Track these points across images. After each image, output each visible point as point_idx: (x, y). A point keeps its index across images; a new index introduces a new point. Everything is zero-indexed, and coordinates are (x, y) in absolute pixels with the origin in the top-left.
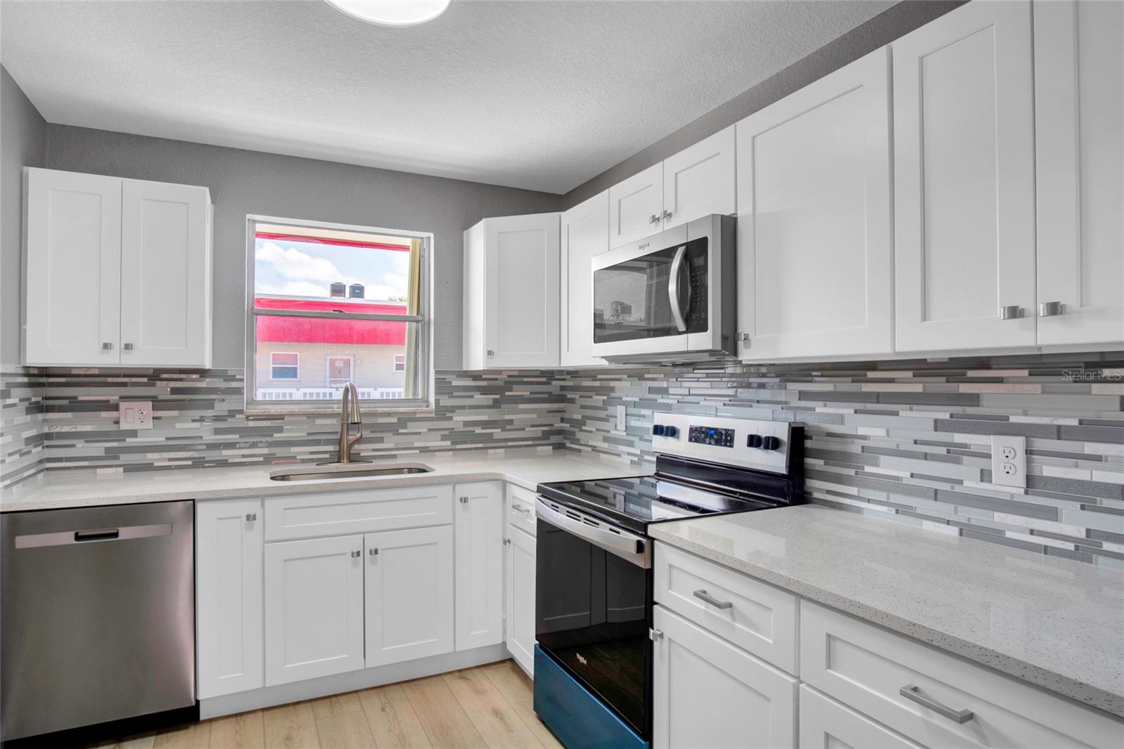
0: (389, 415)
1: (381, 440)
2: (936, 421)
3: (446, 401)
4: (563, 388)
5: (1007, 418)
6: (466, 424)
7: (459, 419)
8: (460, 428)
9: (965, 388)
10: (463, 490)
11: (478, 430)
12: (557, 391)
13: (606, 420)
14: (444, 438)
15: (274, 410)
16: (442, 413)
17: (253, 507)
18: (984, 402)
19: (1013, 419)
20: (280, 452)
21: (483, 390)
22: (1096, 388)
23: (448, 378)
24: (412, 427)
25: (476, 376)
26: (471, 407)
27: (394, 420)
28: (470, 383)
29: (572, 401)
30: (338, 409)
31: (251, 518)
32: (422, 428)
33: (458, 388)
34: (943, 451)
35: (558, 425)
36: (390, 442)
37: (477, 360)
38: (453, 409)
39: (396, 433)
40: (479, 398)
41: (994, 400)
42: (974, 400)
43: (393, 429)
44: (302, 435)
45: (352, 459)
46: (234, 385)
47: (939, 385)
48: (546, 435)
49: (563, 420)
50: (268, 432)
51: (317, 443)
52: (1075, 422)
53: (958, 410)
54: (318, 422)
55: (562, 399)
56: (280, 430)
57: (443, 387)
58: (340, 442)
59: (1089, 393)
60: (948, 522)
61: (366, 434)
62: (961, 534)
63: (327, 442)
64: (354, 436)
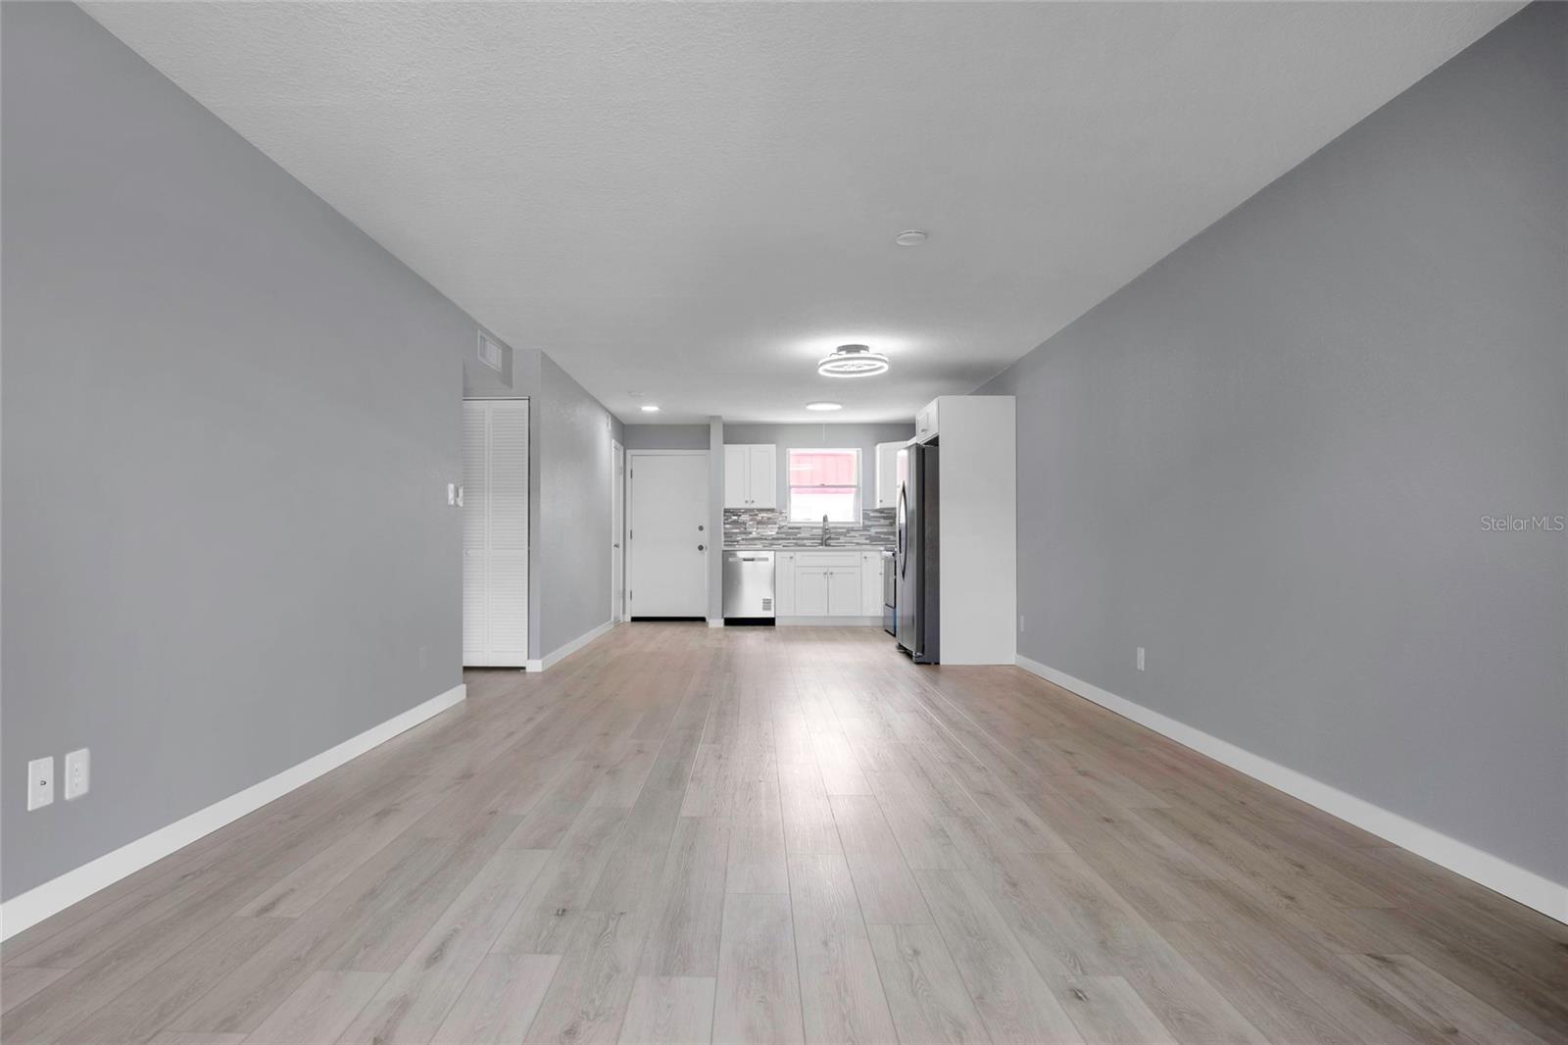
0: (840, 528)
1: (839, 539)
3: (868, 523)
6: (876, 533)
7: (873, 531)
8: (873, 534)
11: (882, 536)
14: (867, 539)
15: (797, 525)
16: (866, 528)
17: (792, 554)
20: (800, 542)
21: (884, 518)
23: (868, 512)
24: (852, 534)
25: (879, 511)
26: (879, 525)
27: (844, 530)
28: (878, 515)
30: (822, 525)
31: (791, 558)
32: (856, 534)
33: (874, 517)
36: (842, 539)
37: (880, 504)
38: (870, 526)
39: (845, 536)
40: (883, 521)
43: (844, 534)
44: (807, 535)
45: (827, 546)
46: (783, 515)
50: (796, 534)
51: (813, 539)
54: (815, 530)
56: (800, 533)
57: (866, 516)
58: (823, 539)
61: (833, 536)
63: (818, 539)
64: (827, 536)
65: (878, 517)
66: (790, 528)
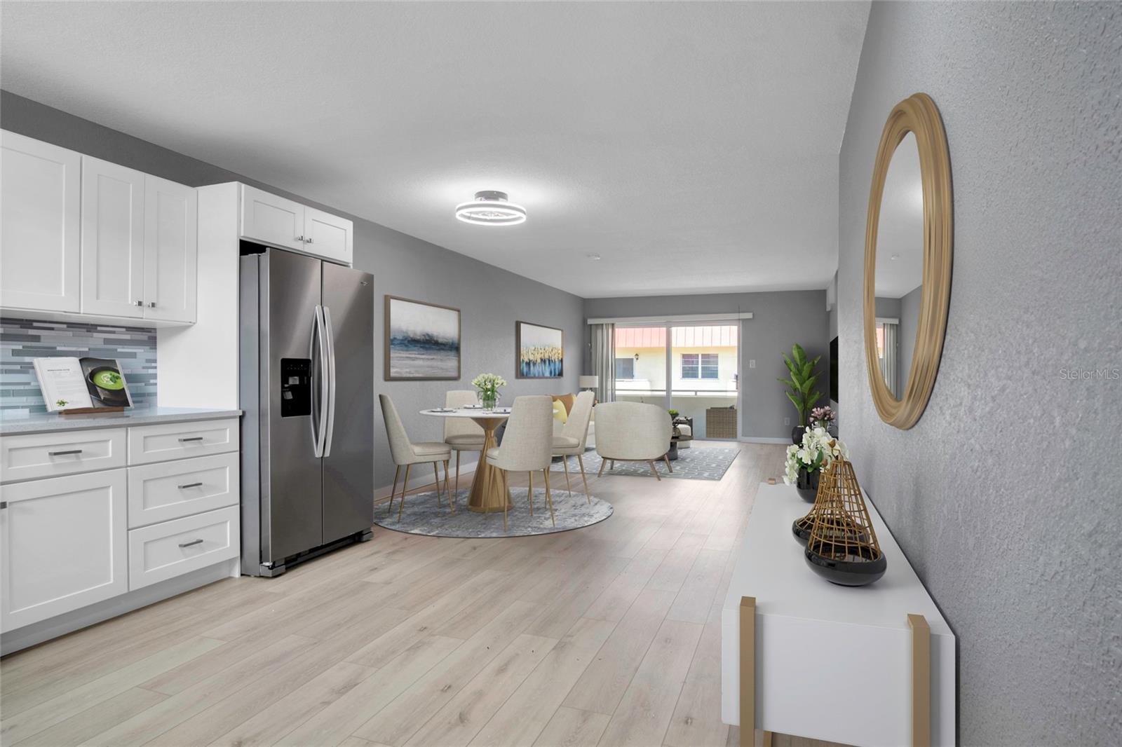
2: (13, 350)
5: (55, 348)
9: (31, 332)
18: (42, 339)
19: (58, 348)
22: (95, 335)
34: (18, 367)
41: (47, 338)
42: (37, 338)
47: (15, 329)
52: (87, 349)
53: (29, 344)
59: (92, 337)
60: (23, 407)
62: (30, 412)
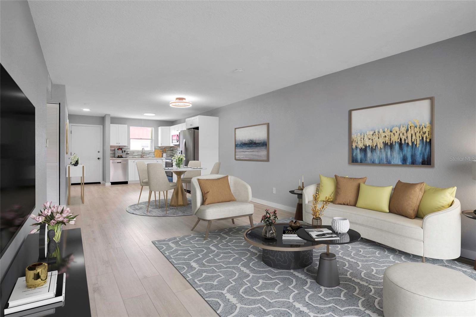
0: (147, 152)
1: (147, 155)
4: (173, 149)
10: (157, 160)
12: (172, 150)
13: (177, 153)
15: (133, 151)
16: (155, 152)
17: (134, 161)
20: (134, 156)
21: (161, 149)
23: (156, 147)
24: (151, 154)
25: (160, 147)
28: (159, 148)
29: (174, 151)
30: (142, 151)
35: (172, 154)
36: (148, 156)
37: (160, 145)
39: (149, 155)
43: (148, 154)
44: (137, 154)
45: (143, 157)
46: (129, 148)
48: (170, 156)
49: (173, 154)
51: (138, 155)
54: (139, 153)
55: (173, 151)
56: (134, 154)
57: (155, 149)
58: (142, 156)
61: (145, 155)
63: (140, 155)
64: (143, 155)
65: (158, 149)
66: (130, 152)
